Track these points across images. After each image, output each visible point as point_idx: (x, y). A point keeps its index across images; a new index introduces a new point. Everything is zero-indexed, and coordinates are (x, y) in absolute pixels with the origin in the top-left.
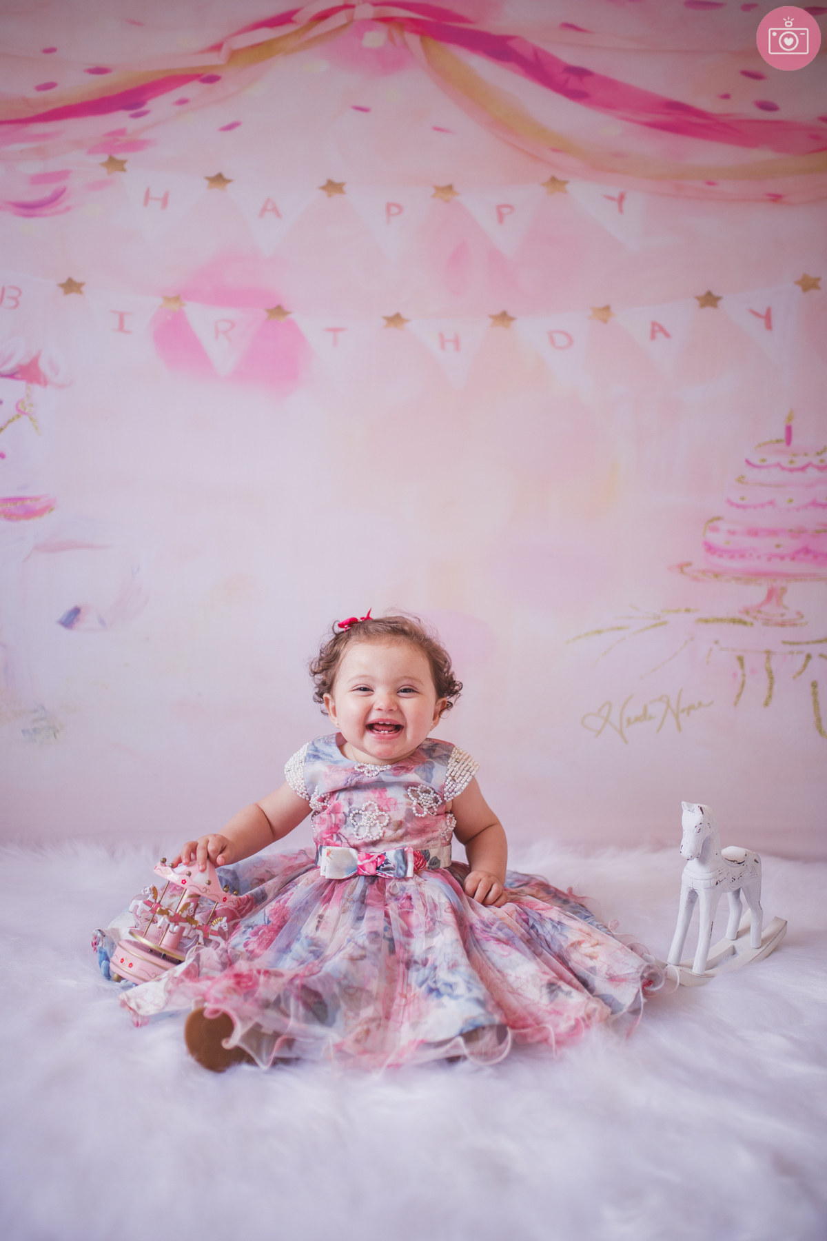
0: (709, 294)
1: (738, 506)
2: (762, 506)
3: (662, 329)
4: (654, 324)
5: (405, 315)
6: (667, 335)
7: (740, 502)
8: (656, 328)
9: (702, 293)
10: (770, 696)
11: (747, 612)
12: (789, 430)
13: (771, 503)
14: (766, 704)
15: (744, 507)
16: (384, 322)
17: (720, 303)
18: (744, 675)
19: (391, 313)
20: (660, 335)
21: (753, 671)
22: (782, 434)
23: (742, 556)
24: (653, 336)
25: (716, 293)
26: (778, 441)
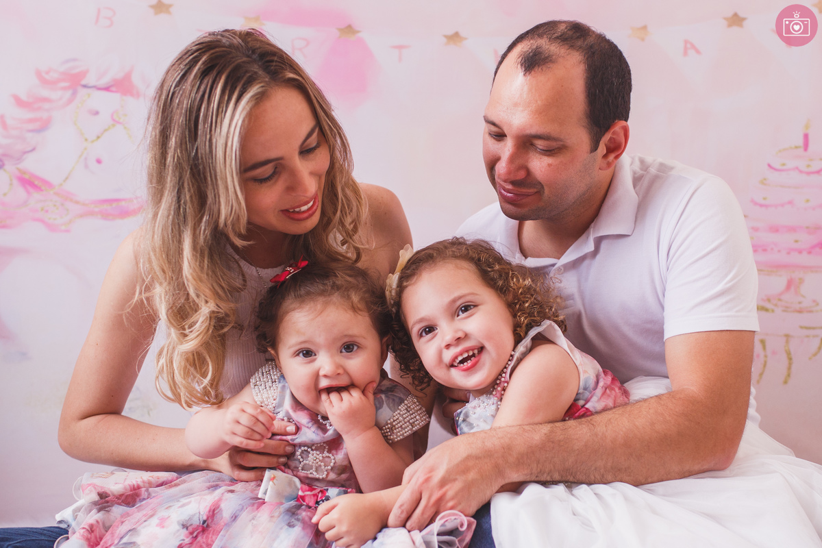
0: (736, 15)
1: (761, 206)
2: (783, 205)
3: (693, 47)
4: (686, 42)
5: (462, 34)
6: (698, 52)
7: (763, 202)
8: (689, 46)
9: (730, 14)
10: (789, 375)
11: (769, 300)
12: (806, 137)
13: (790, 203)
14: (786, 382)
15: (766, 206)
16: (445, 40)
17: (745, 23)
18: (766, 356)
19: (450, 32)
20: (691, 52)
21: (774, 353)
22: (800, 142)
23: (765, 250)
24: (685, 53)
25: (741, 15)
26: (796, 147)
